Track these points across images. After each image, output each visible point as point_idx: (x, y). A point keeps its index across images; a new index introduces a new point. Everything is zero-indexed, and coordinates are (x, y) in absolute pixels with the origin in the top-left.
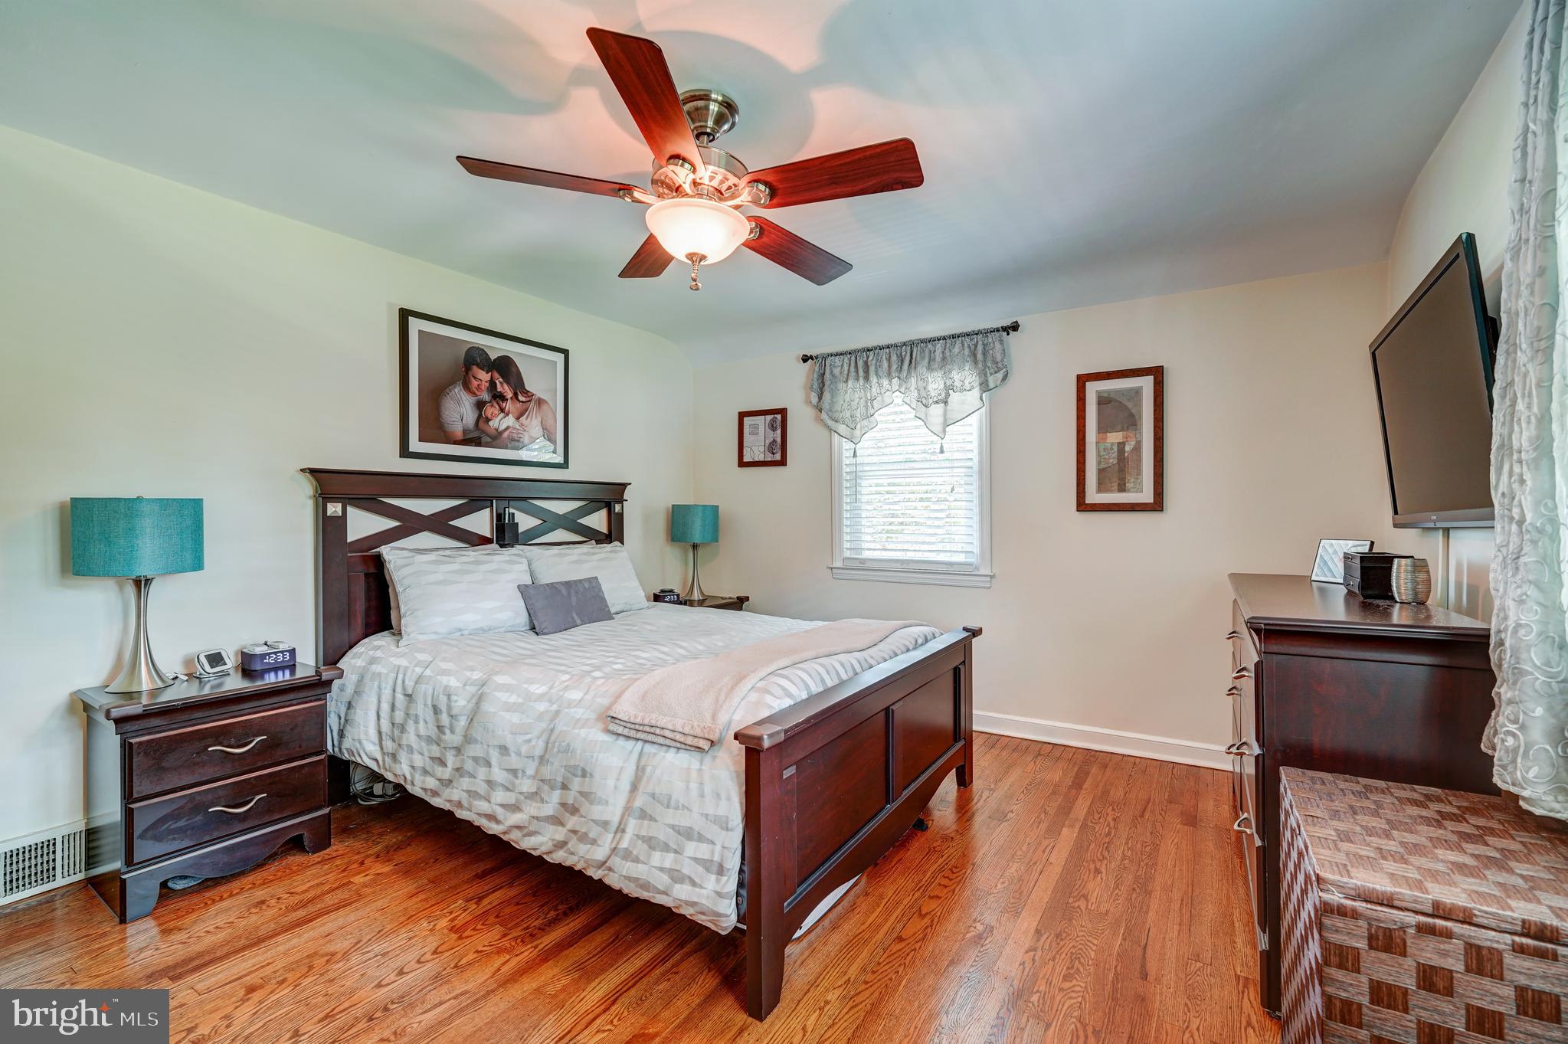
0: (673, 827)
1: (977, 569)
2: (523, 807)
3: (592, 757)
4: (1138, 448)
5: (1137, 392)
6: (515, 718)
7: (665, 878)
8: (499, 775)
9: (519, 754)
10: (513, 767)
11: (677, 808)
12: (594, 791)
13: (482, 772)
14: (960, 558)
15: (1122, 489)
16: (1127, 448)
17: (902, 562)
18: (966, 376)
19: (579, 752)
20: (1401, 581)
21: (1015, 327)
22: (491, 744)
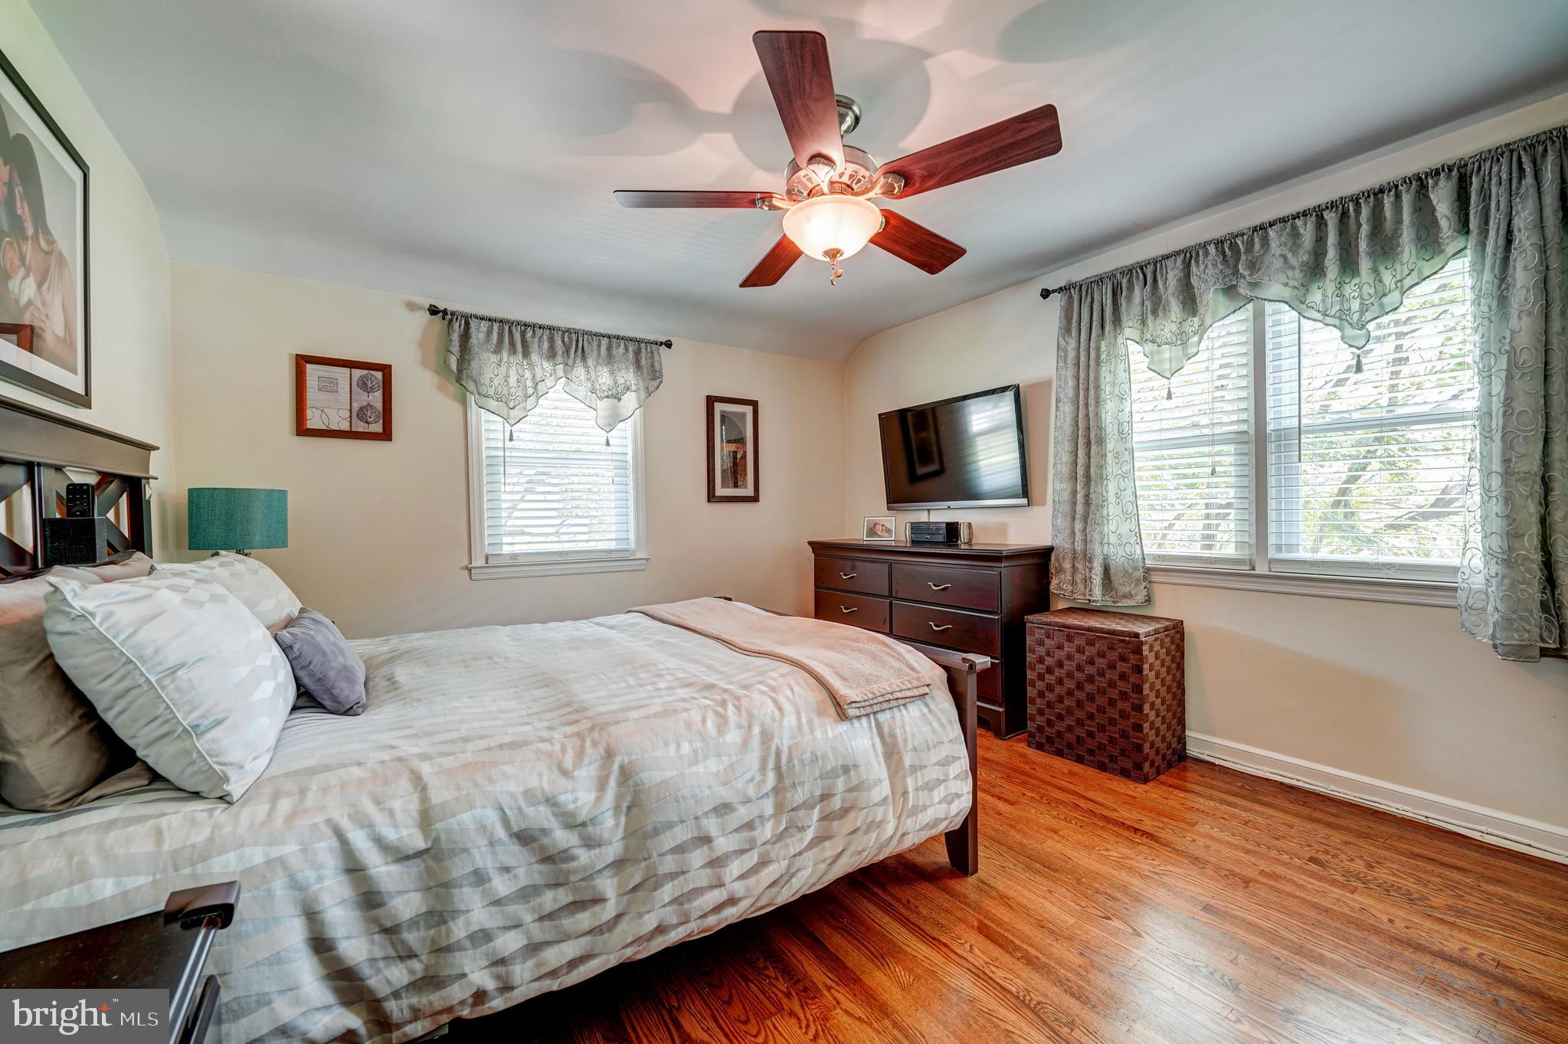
0: (937, 763)
1: (634, 552)
2: (773, 855)
3: (847, 749)
4: (744, 457)
5: (744, 415)
6: (713, 765)
7: (944, 806)
8: (724, 844)
9: (747, 801)
10: (746, 820)
11: (935, 747)
12: (865, 778)
13: (697, 858)
14: (612, 545)
15: (736, 486)
16: (739, 456)
17: (560, 553)
18: (628, 376)
19: (830, 754)
20: (964, 533)
21: (669, 345)
22: (700, 813)
